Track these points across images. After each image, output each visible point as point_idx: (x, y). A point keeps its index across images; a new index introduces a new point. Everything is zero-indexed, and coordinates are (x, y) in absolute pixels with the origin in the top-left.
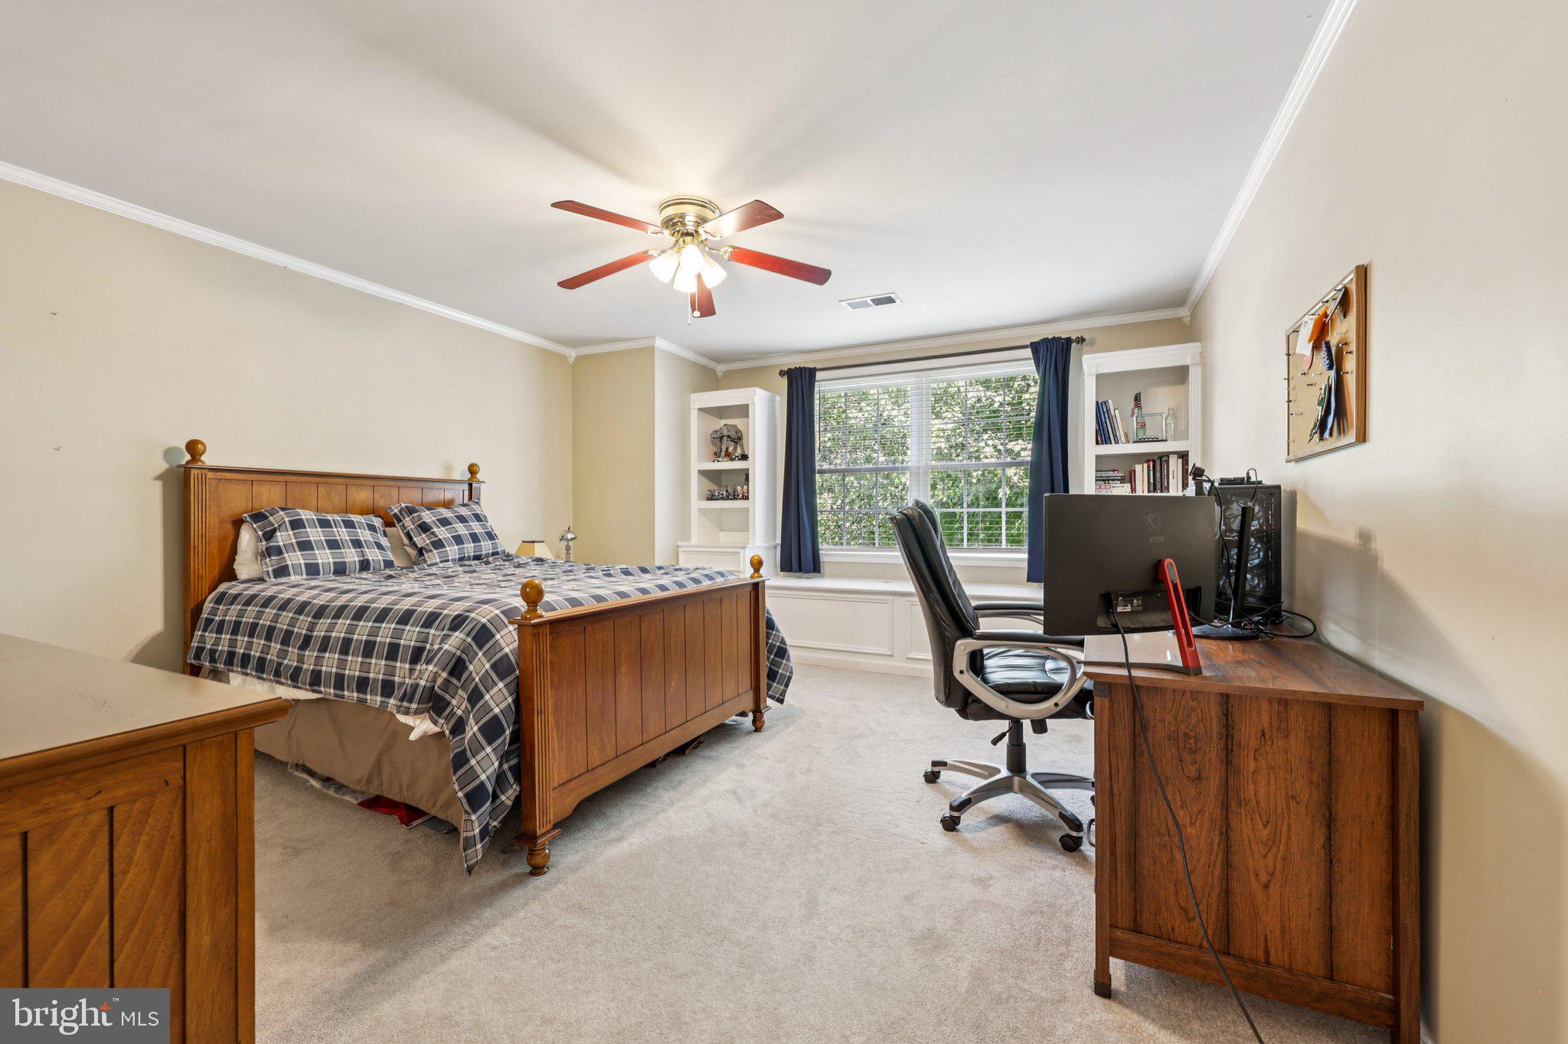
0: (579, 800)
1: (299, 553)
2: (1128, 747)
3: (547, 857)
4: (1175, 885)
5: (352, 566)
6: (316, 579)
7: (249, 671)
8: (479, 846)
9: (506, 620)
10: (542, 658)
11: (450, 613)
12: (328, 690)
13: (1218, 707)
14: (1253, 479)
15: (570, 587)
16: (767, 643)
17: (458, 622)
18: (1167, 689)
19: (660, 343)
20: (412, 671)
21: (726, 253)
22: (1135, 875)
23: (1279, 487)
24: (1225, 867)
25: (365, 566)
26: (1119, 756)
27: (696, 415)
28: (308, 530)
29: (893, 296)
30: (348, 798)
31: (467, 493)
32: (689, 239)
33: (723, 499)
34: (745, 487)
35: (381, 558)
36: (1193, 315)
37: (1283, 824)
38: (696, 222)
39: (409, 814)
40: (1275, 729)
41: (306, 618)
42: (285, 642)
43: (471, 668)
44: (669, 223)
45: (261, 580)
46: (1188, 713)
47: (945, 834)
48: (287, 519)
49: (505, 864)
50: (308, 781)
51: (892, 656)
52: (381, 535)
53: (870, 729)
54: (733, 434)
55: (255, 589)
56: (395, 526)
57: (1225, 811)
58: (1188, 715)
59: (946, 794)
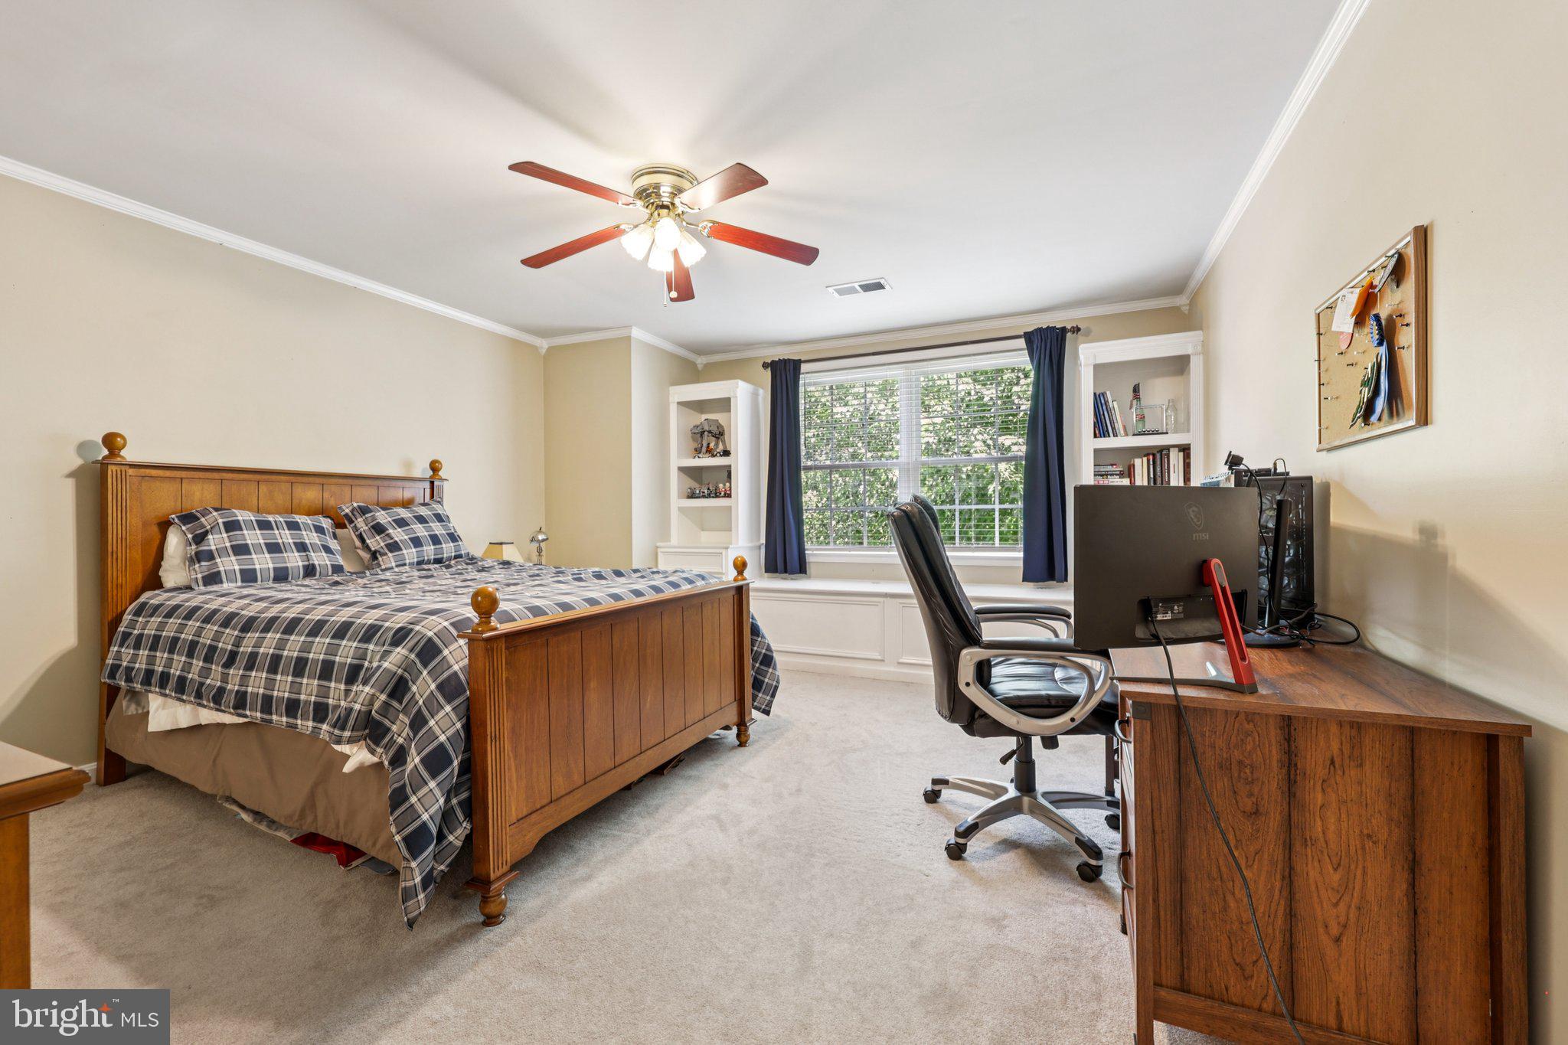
0: (541, 835)
1: (233, 558)
2: (1172, 777)
3: (504, 903)
4: (1229, 938)
5: (295, 571)
6: (252, 586)
7: (167, 692)
8: (421, 896)
9: (455, 633)
10: (496, 677)
11: (392, 625)
12: (254, 714)
13: (1278, 731)
14: (1280, 469)
15: (534, 593)
16: (752, 650)
17: (400, 636)
18: (1217, 710)
19: (636, 333)
20: (347, 692)
21: (705, 228)
22: (1181, 925)
23: (1310, 478)
24: (1289, 917)
25: (310, 571)
26: (1161, 788)
27: (676, 410)
28: (245, 532)
29: (882, 281)
30: (280, 834)
31: (428, 492)
32: (664, 212)
33: (704, 497)
34: (728, 484)
35: (328, 563)
36: (1193, 302)
37: (1356, 868)
38: (672, 193)
39: (348, 854)
40: (1346, 756)
41: (232, 632)
42: (208, 659)
43: (414, 688)
44: (643, 194)
45: (189, 588)
46: (1242, 737)
47: (950, 863)
48: (220, 521)
49: (454, 912)
50: (239, 814)
51: (883, 661)
52: (330, 537)
53: (863, 741)
54: (714, 429)
55: (179, 599)
56: (347, 528)
57: (1287, 852)
58: (1243, 740)
59: (949, 816)
